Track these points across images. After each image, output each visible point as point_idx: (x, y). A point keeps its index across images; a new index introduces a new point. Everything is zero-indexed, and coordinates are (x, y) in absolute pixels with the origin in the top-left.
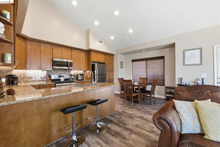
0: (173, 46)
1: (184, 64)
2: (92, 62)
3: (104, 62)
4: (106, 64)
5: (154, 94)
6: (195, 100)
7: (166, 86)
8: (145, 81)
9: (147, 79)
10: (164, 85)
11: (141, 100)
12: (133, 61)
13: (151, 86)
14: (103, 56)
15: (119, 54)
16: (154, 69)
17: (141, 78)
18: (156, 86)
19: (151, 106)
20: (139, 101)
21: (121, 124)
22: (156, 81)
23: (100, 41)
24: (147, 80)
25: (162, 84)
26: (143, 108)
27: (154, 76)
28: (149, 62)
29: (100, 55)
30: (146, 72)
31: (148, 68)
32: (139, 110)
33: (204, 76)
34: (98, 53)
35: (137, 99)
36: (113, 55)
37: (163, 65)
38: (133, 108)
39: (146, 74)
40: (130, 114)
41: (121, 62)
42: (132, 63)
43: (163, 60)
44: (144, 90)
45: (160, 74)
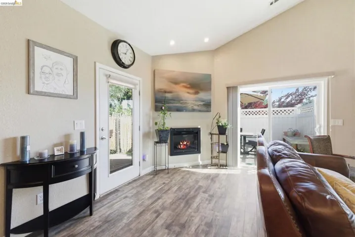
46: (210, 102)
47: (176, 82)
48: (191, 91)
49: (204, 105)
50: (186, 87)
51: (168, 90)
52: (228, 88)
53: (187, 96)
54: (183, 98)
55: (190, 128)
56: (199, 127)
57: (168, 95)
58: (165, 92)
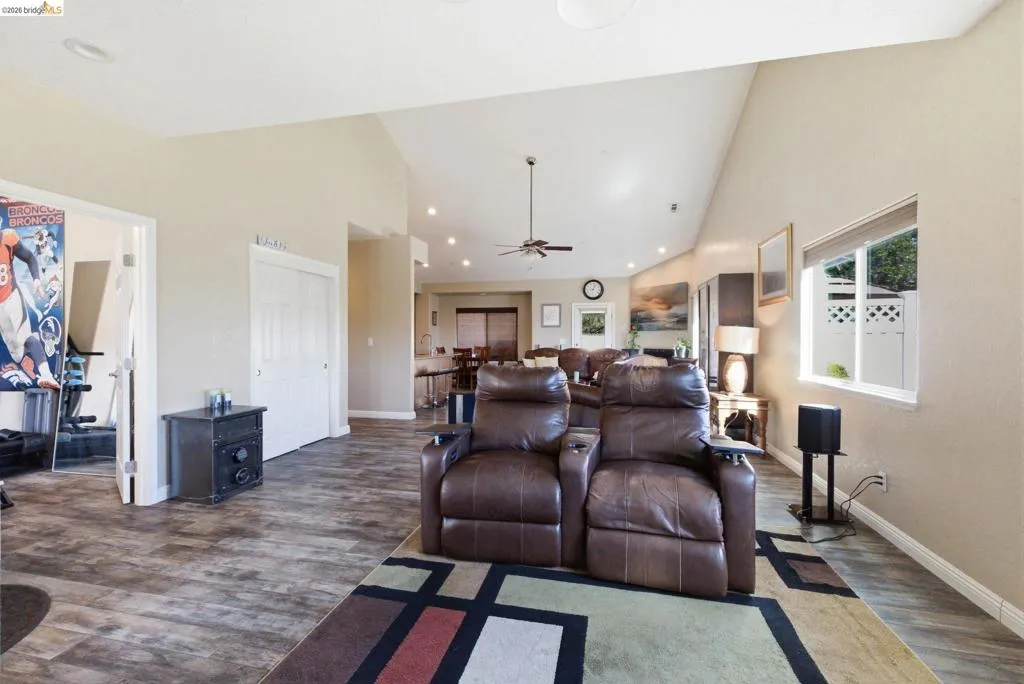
0: (529, 294)
1: (543, 326)
6: (535, 357)
7: (519, 360)
8: (485, 353)
9: (487, 348)
12: (459, 311)
16: (501, 331)
17: (479, 347)
22: (505, 351)
24: (488, 352)
27: (500, 343)
28: (492, 316)
30: (487, 335)
31: (490, 328)
33: (563, 342)
37: (515, 324)
39: (485, 339)
41: (433, 312)
42: (456, 314)
43: (515, 313)
45: (511, 339)
46: (687, 318)
47: (648, 299)
48: (663, 306)
49: (678, 322)
50: (658, 303)
51: (640, 308)
53: (659, 312)
54: (656, 316)
56: (673, 349)
57: (641, 314)
58: (640, 311)
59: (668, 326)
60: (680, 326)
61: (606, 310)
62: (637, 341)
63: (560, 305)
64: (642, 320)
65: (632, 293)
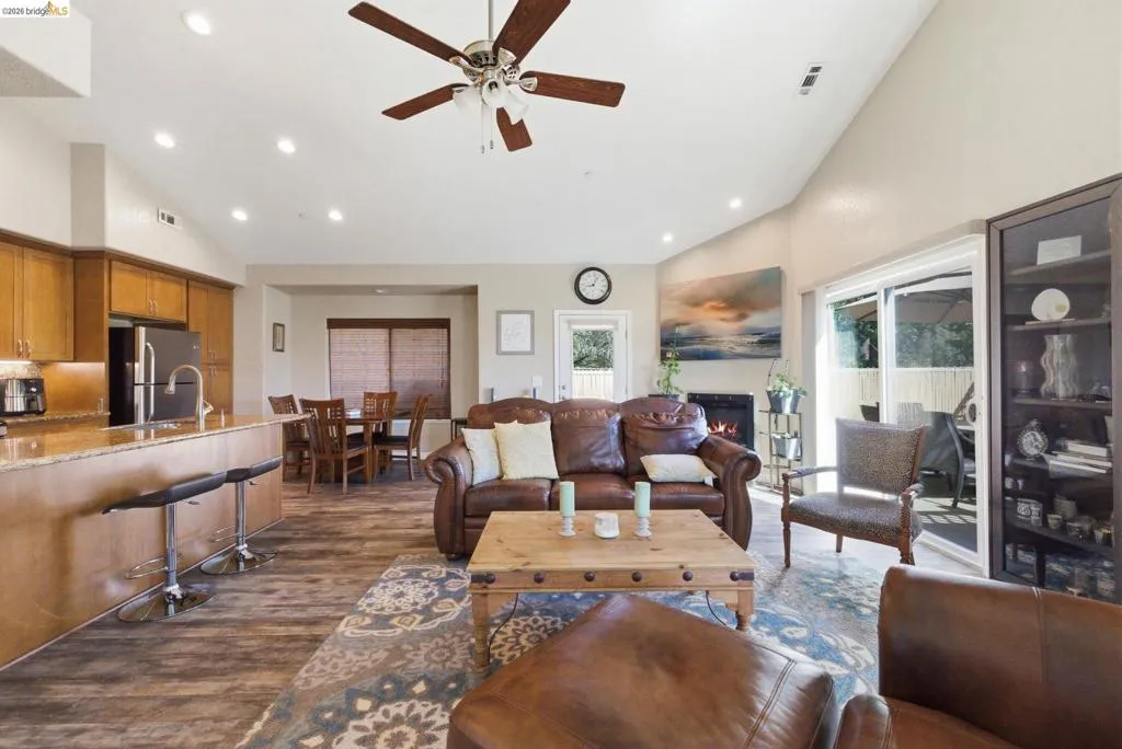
0: (472, 292)
1: (499, 352)
2: (113, 316)
3: (183, 319)
4: (192, 328)
5: (417, 445)
6: (496, 424)
7: (454, 416)
8: (384, 405)
9: (392, 395)
10: (447, 415)
11: (373, 470)
12: (334, 324)
13: (409, 421)
14: (175, 290)
15: (265, 288)
16: (417, 362)
17: (369, 395)
18: (426, 421)
19: (409, 483)
20: (369, 473)
21: (324, 536)
22: (426, 400)
23: (167, 213)
24: (392, 403)
25: (441, 413)
26: (386, 492)
27: (417, 385)
28: (399, 334)
29: (158, 284)
30: (390, 370)
31: (396, 358)
32: (372, 498)
33: (538, 382)
34: (145, 271)
35: (360, 468)
36: (228, 288)
37: (446, 350)
38: (347, 498)
39: (387, 378)
40: (341, 512)
41: (275, 325)
42: (327, 331)
43: (445, 330)
44: (383, 438)
45: (437, 378)
46: (779, 336)
47: (695, 302)
48: (729, 315)
49: (761, 342)
50: (718, 309)
51: (680, 321)
52: (803, 295)
53: (720, 326)
54: (711, 332)
55: (727, 396)
56: (751, 394)
57: (683, 331)
58: (678, 325)
59: (739, 350)
60: (765, 350)
61: (616, 323)
62: (675, 380)
63: (532, 313)
64: (682, 341)
65: (662, 294)
